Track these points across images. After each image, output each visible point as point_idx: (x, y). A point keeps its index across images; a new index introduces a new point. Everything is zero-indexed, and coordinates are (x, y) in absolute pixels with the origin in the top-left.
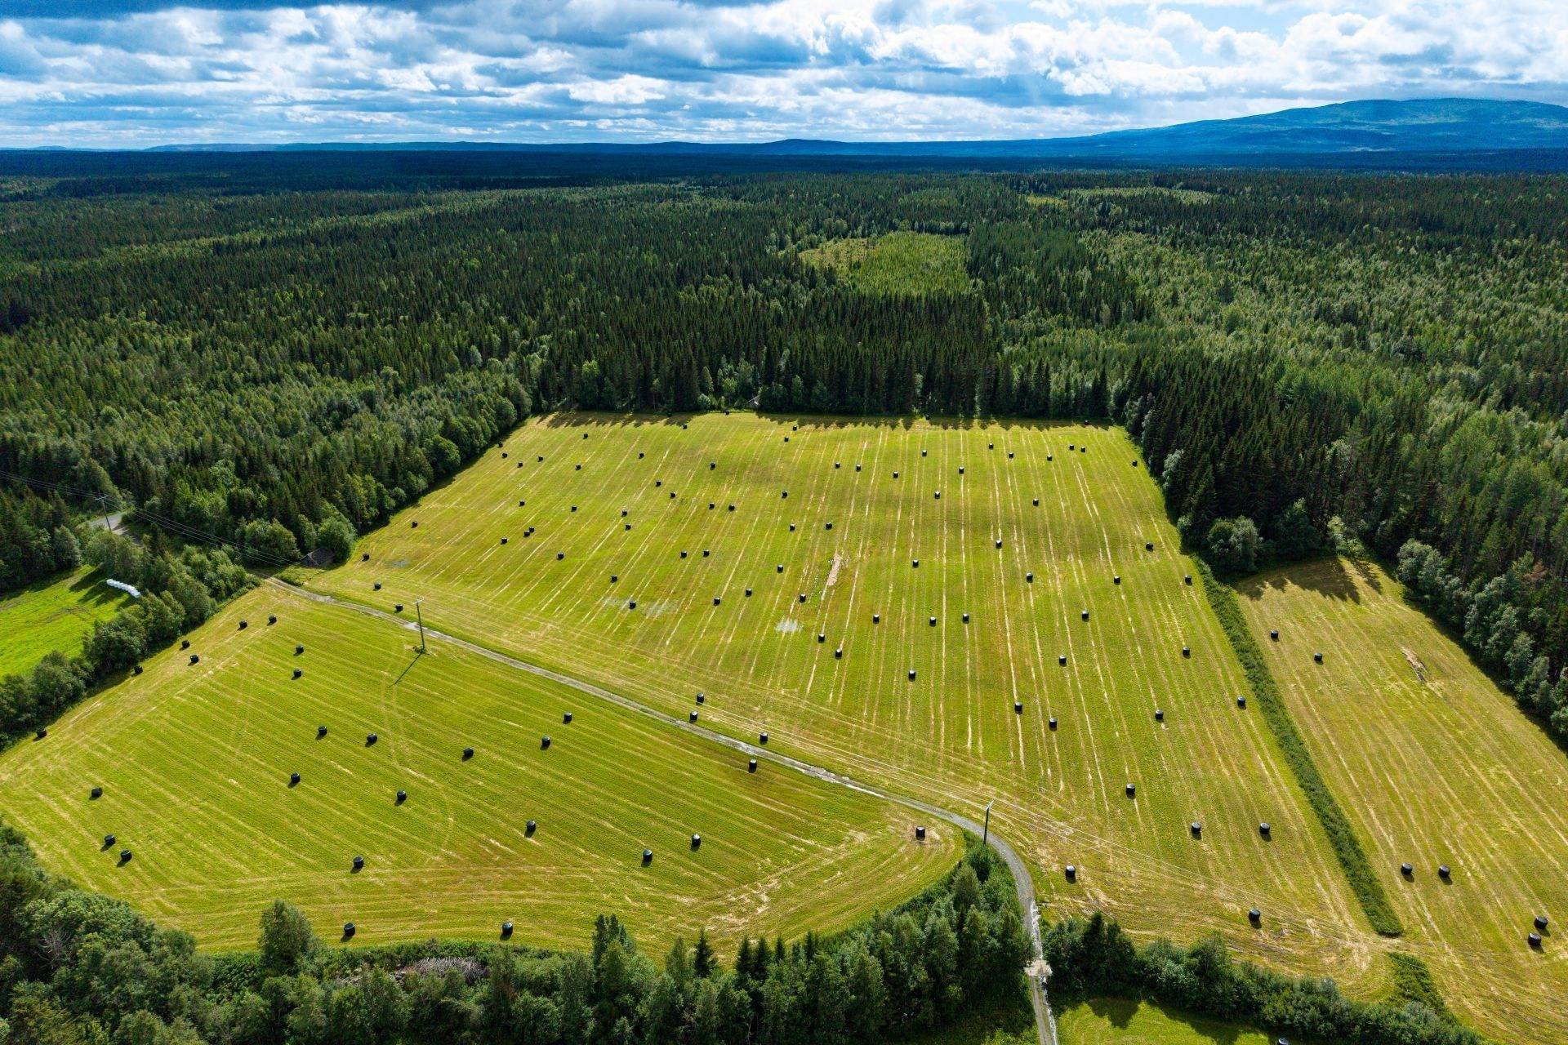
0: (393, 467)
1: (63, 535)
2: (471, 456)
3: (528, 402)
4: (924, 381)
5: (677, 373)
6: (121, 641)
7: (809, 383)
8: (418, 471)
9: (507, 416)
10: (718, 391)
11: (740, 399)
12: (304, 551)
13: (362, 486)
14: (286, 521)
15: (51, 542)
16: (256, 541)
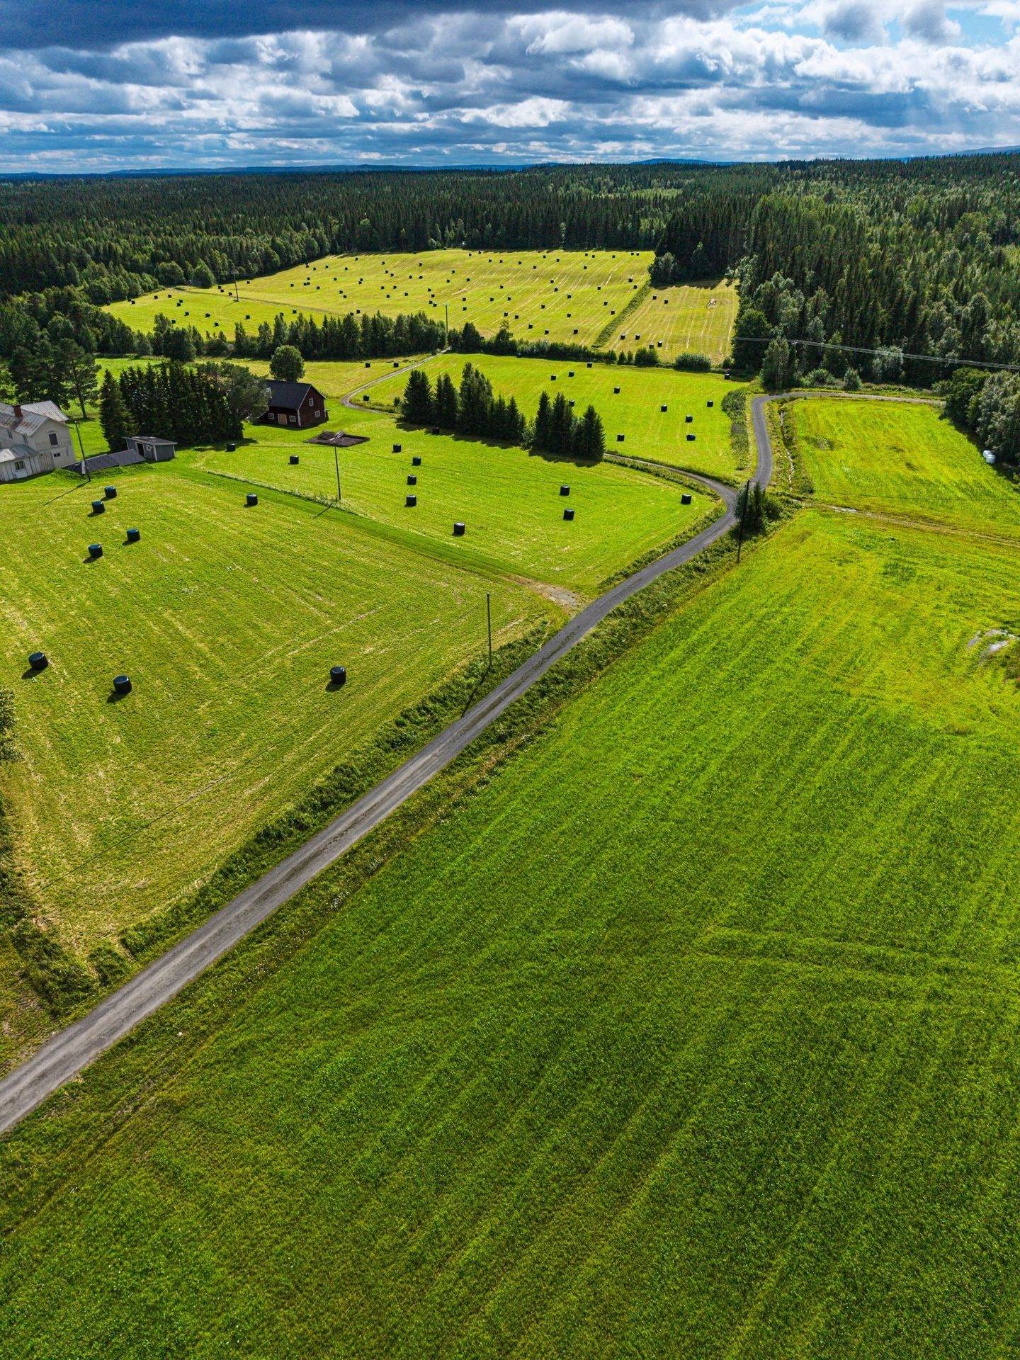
0: (239, 257)
1: (72, 267)
2: (287, 265)
3: (328, 244)
4: (567, 229)
5: (416, 223)
6: (100, 288)
7: (496, 227)
8: (255, 261)
9: (313, 249)
10: (444, 239)
11: (455, 243)
12: (187, 279)
13: (221, 258)
14: (179, 263)
15: (66, 269)
16: (164, 271)
